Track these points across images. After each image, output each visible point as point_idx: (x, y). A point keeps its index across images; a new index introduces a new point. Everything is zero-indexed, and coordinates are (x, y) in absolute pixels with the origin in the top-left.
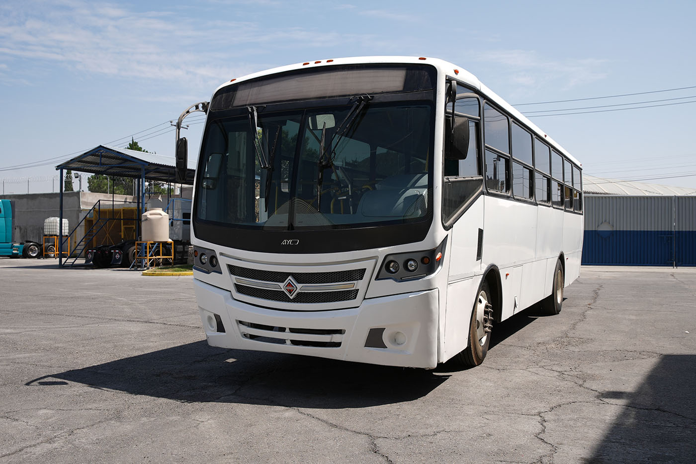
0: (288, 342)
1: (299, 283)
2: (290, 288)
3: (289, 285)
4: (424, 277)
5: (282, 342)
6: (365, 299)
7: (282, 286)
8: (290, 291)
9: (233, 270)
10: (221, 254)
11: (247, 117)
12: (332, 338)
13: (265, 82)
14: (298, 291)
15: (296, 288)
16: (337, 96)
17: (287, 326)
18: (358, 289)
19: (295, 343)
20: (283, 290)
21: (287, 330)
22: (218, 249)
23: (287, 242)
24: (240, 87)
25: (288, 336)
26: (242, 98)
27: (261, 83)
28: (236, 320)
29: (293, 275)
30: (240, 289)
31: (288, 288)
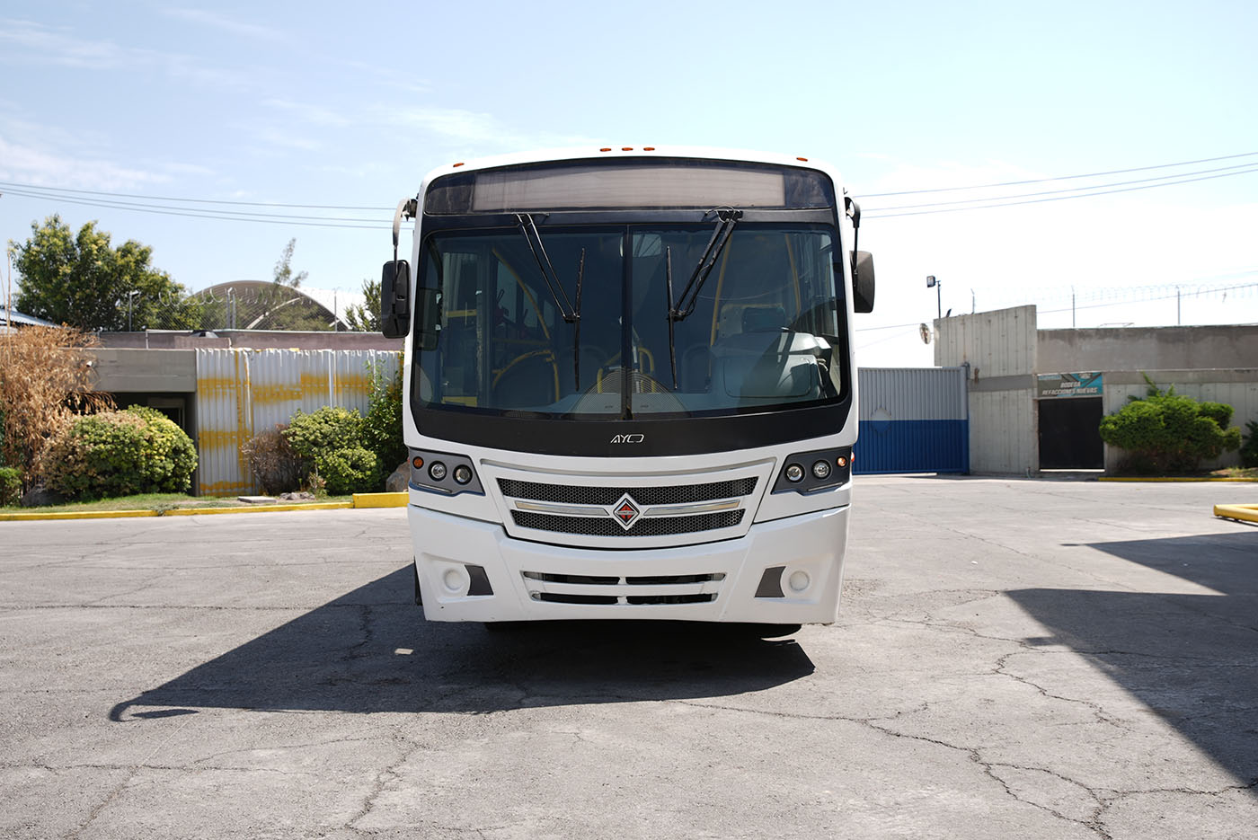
0: (622, 601)
1: (641, 504)
2: (628, 513)
3: (626, 507)
4: (840, 486)
5: (612, 600)
6: (753, 523)
7: (610, 511)
8: (626, 519)
9: (506, 487)
10: (482, 461)
11: (519, 231)
12: (703, 588)
13: (532, 173)
14: (641, 516)
15: (638, 511)
16: (678, 207)
17: (623, 574)
18: (744, 510)
19: (633, 600)
20: (612, 516)
21: (623, 581)
22: (475, 453)
23: (622, 439)
24: (480, 179)
25: (622, 590)
26: (488, 197)
27: (523, 174)
28: (521, 572)
29: (631, 491)
30: (520, 518)
31: (622, 513)
